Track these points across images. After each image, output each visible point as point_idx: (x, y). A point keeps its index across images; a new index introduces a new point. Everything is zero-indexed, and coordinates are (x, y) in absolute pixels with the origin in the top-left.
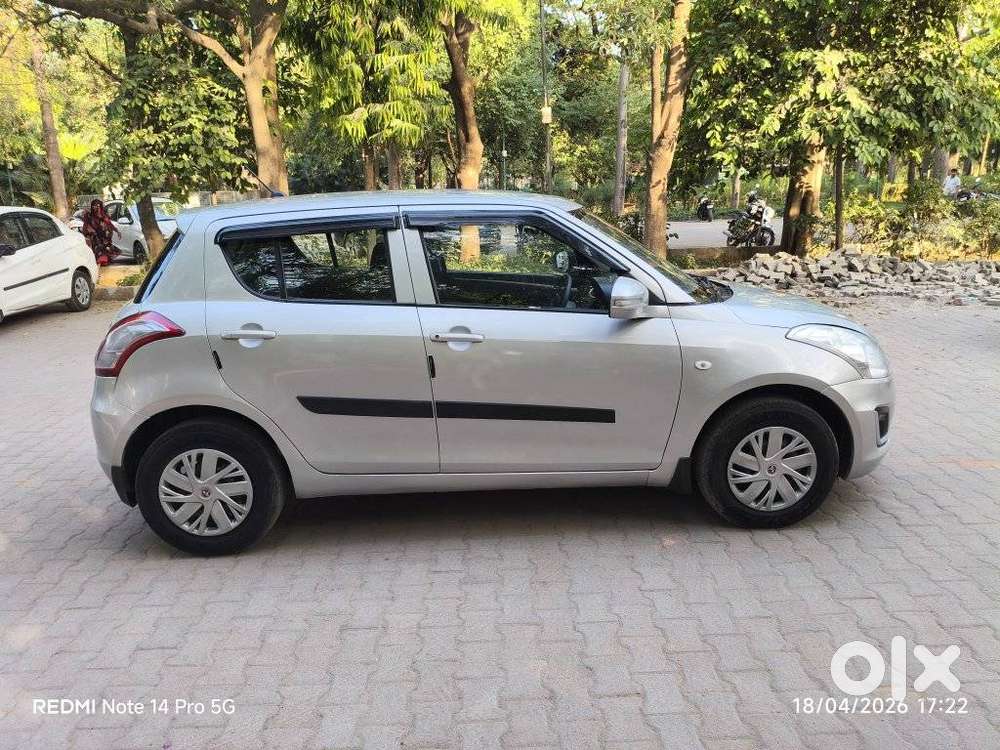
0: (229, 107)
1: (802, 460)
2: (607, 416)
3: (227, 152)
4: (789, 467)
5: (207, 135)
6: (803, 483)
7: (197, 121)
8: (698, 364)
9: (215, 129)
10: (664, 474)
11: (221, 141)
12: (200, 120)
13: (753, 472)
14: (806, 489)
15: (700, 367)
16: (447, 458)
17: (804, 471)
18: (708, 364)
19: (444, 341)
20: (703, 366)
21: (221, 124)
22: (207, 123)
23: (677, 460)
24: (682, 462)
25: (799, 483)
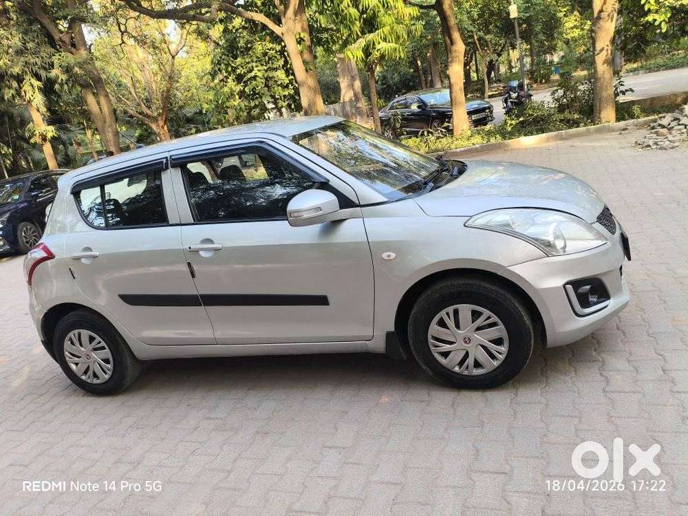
0: (278, 57)
1: (494, 333)
2: (322, 301)
3: (280, 88)
4: (482, 338)
5: (267, 79)
6: (499, 353)
7: (258, 72)
8: (385, 256)
9: (271, 74)
10: (378, 344)
11: (276, 81)
12: (259, 71)
13: (451, 343)
14: (502, 357)
15: (386, 258)
16: (219, 334)
17: (498, 342)
18: (393, 255)
19: (197, 251)
20: (389, 256)
21: (276, 69)
22: (266, 71)
23: (385, 333)
24: (389, 335)
25: (495, 353)
